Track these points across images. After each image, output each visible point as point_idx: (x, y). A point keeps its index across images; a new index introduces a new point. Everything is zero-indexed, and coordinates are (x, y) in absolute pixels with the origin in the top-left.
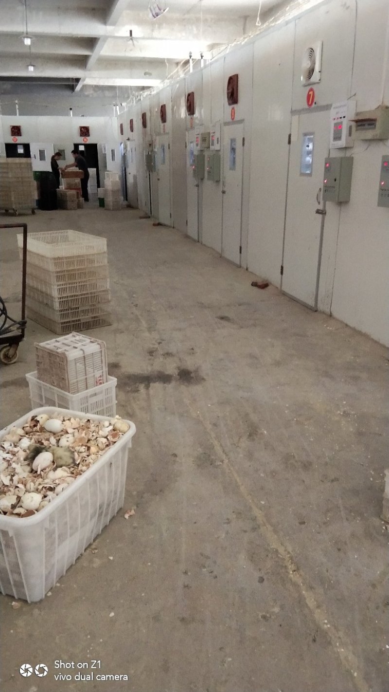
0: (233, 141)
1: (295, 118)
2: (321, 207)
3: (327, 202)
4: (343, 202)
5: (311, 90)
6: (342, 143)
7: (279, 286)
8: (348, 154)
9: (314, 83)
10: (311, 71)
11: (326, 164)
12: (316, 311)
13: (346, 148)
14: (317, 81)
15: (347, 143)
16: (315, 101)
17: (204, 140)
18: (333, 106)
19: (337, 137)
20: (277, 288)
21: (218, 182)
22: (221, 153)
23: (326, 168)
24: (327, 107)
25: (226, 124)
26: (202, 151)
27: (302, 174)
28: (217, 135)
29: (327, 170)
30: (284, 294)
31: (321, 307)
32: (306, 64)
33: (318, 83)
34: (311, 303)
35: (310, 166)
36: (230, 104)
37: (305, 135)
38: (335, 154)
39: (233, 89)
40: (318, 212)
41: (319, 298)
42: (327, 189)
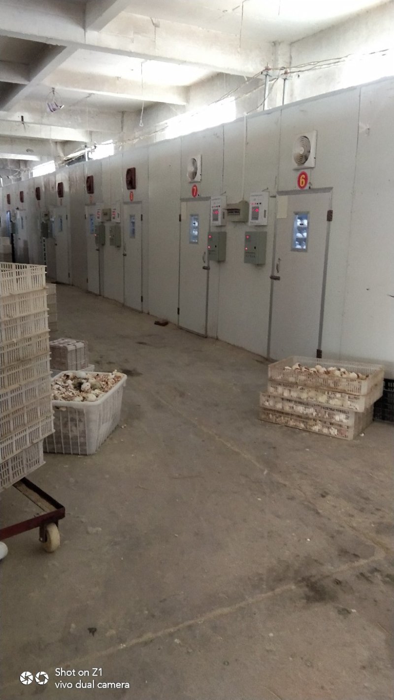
0: (132, 216)
1: (184, 204)
2: (206, 265)
3: (210, 261)
4: (221, 261)
5: (195, 186)
6: (219, 223)
7: (177, 324)
8: (223, 230)
9: (197, 182)
10: (194, 174)
11: (209, 235)
12: (206, 337)
13: (221, 226)
14: (199, 181)
15: (222, 222)
16: (198, 193)
17: (105, 214)
18: (212, 198)
19: (216, 219)
20: (175, 325)
21: (119, 247)
22: (121, 225)
23: (209, 238)
24: (208, 198)
25: (125, 203)
26: (102, 222)
27: (191, 243)
28: (117, 212)
29: (210, 240)
30: (181, 328)
31: (210, 334)
32: (191, 169)
33: (199, 182)
34: (202, 332)
35: (196, 237)
36: (128, 189)
37: (192, 215)
38: (214, 230)
39: (132, 179)
40: (204, 268)
41: (208, 328)
42: (210, 252)
